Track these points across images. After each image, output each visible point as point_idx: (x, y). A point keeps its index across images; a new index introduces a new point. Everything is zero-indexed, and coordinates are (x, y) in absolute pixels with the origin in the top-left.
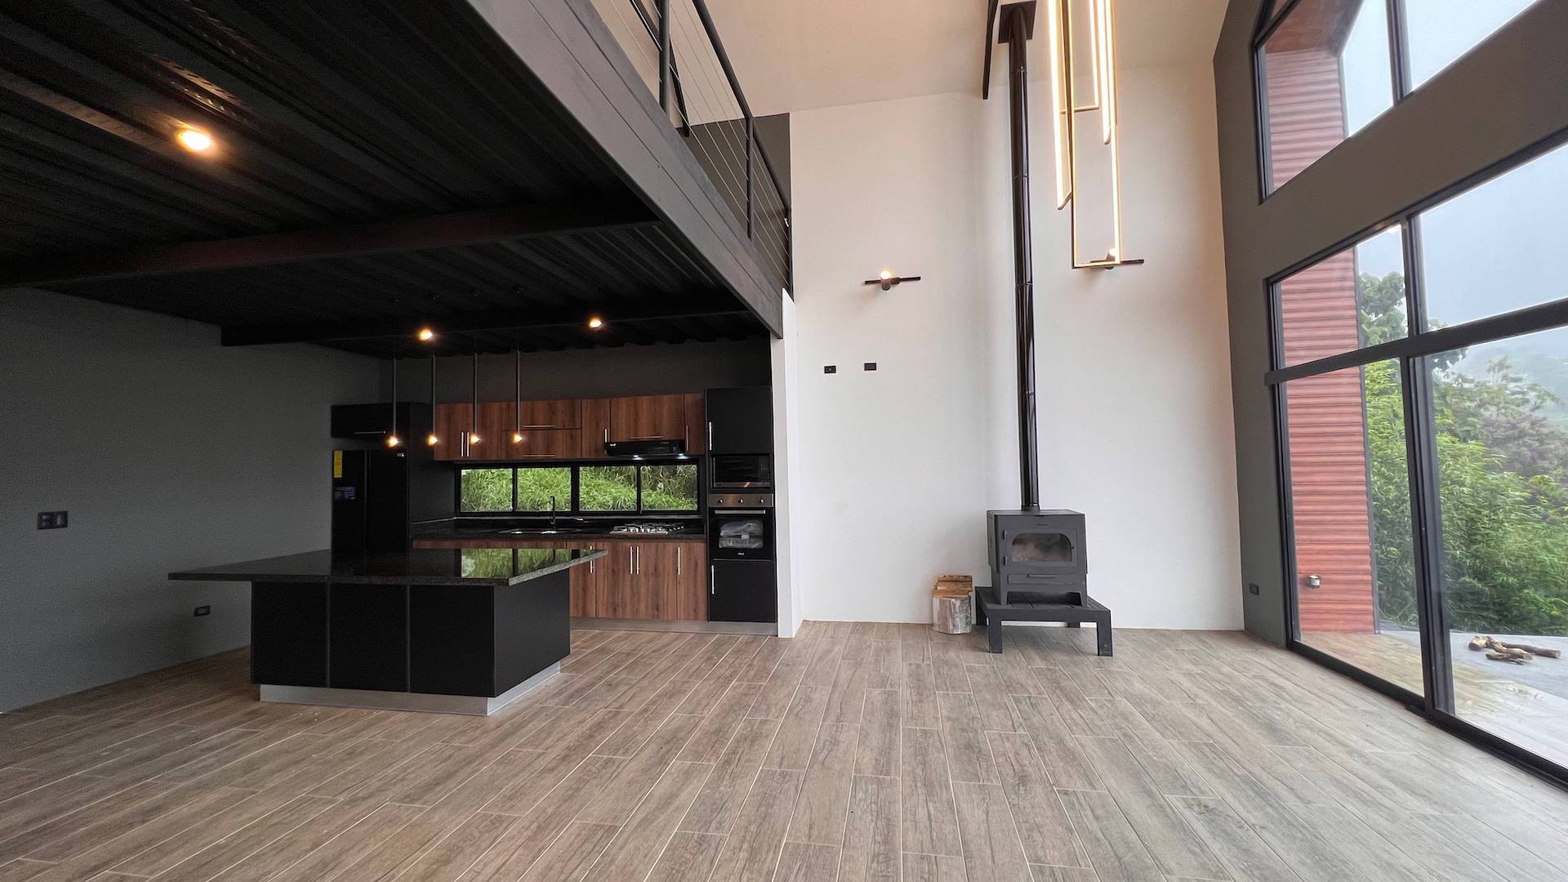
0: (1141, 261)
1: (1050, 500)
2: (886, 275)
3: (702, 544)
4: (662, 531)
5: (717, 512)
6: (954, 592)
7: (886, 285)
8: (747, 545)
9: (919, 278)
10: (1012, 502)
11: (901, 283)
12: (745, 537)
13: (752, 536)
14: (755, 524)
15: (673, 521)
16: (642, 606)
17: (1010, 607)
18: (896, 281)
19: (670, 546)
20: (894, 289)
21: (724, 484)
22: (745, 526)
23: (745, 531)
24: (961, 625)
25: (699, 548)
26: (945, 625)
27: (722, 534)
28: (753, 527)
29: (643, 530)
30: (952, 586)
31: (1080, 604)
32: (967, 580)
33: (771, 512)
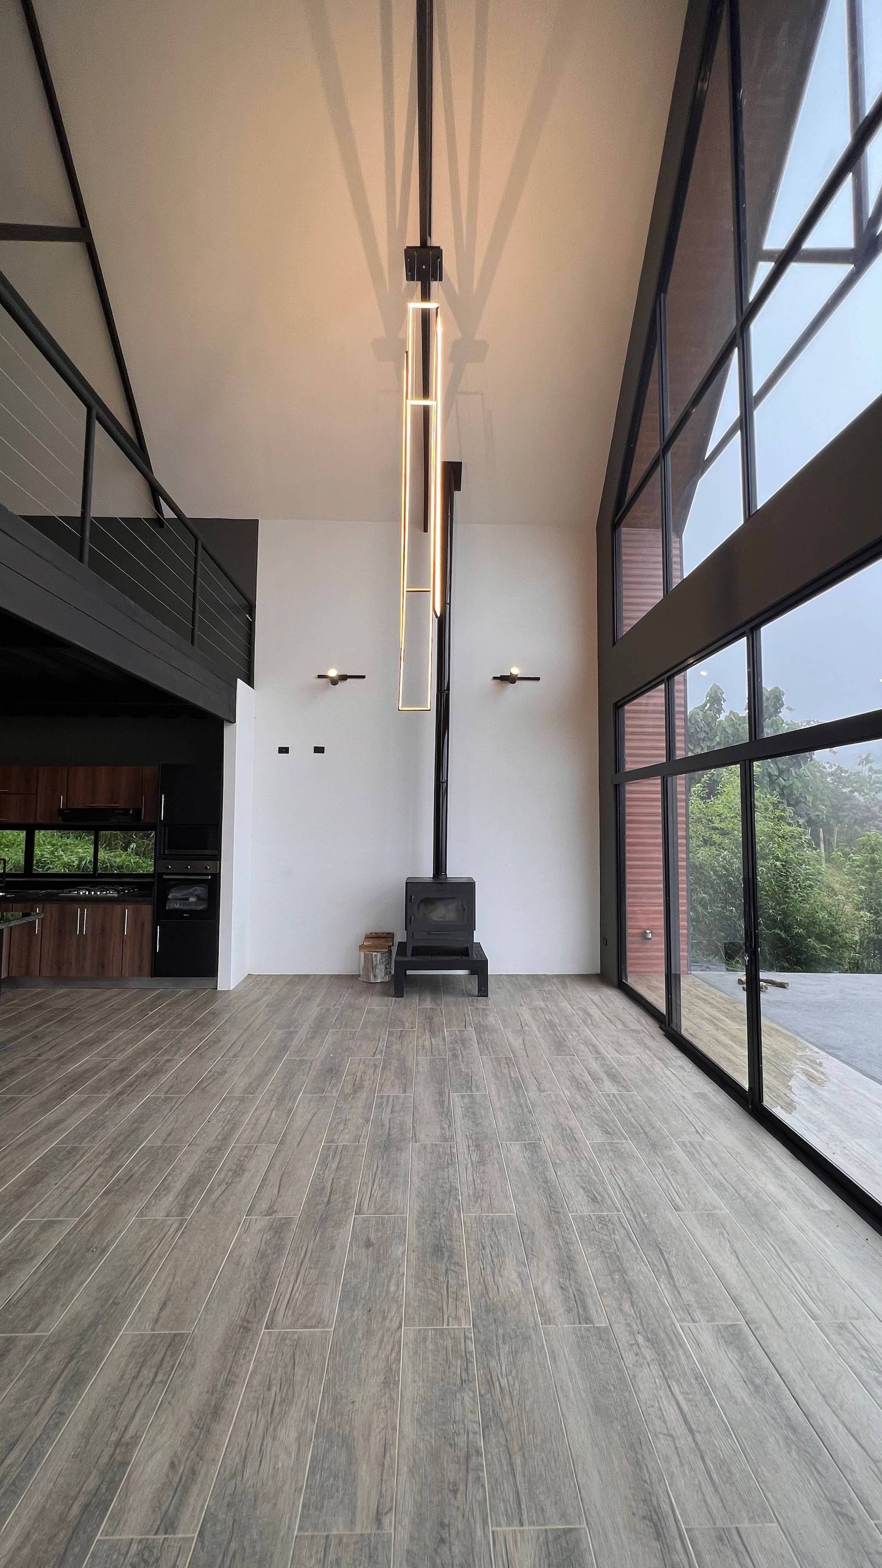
0: (538, 679)
1: (455, 870)
2: (333, 673)
3: (150, 906)
4: (112, 894)
5: (165, 877)
6: (376, 947)
7: (334, 682)
8: (193, 908)
9: (364, 677)
10: (427, 872)
11: (349, 680)
12: (192, 900)
13: (199, 898)
14: (202, 888)
15: (128, 884)
16: (88, 964)
17: (414, 958)
18: (344, 678)
19: (118, 908)
20: (341, 684)
21: (174, 852)
22: (192, 890)
23: (192, 894)
24: (380, 976)
25: (147, 910)
26: (368, 977)
27: (170, 897)
28: (200, 890)
29: (93, 893)
30: (376, 942)
31: (468, 955)
32: (390, 936)
33: (216, 877)
